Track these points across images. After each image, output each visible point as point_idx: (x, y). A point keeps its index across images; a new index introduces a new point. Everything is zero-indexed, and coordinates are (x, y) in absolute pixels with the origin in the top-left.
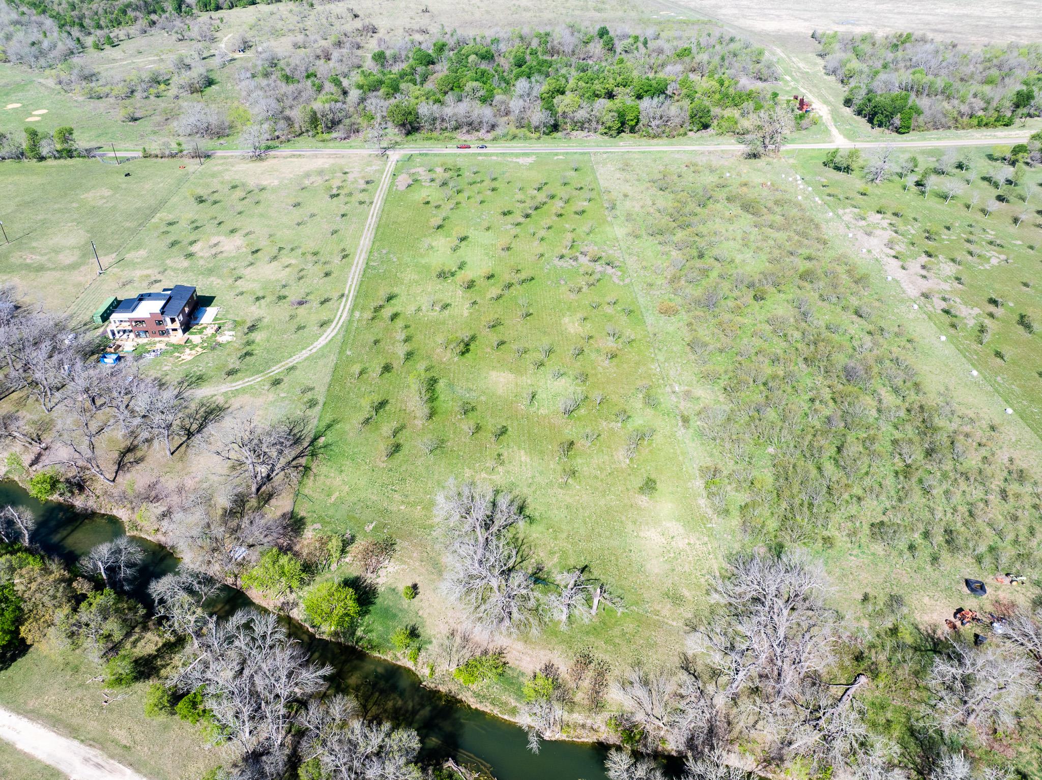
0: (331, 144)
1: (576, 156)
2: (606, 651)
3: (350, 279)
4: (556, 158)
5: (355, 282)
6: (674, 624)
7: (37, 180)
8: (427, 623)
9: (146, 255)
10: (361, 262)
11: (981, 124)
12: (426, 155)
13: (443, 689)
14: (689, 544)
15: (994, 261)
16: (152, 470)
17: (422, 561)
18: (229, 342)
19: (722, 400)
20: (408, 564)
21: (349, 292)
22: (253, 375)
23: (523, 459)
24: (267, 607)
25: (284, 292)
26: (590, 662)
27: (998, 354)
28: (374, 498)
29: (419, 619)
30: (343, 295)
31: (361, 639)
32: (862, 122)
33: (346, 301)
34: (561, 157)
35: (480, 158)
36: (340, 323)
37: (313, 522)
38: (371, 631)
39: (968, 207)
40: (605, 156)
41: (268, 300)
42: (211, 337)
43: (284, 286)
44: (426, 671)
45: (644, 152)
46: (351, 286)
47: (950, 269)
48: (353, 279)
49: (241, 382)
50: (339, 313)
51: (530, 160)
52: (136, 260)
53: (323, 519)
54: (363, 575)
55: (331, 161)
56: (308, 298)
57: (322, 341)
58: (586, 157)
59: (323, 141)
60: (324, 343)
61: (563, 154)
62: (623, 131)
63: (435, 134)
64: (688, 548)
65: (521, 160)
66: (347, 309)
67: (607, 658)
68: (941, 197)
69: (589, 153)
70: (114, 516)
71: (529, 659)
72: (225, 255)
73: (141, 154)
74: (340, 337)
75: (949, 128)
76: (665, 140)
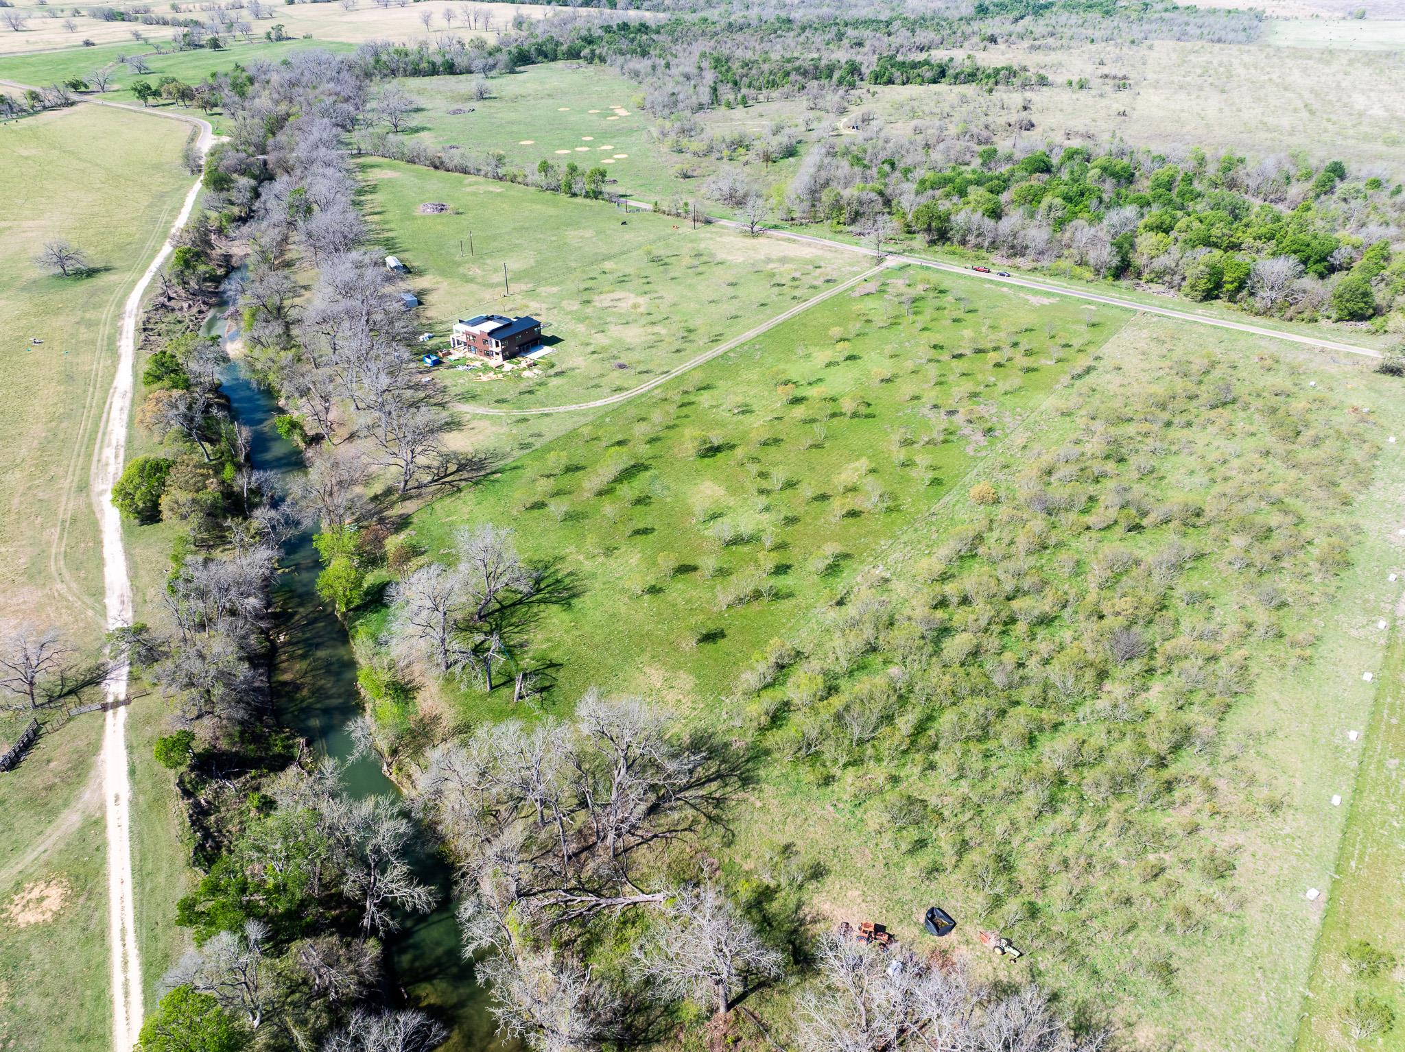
0: (840, 237)
1: (1114, 311)
3: (692, 361)
5: (695, 364)
7: (552, 211)
10: (722, 349)
12: (928, 268)
18: (528, 378)
21: (677, 371)
23: (632, 560)
25: (622, 354)
30: (667, 372)
33: (664, 377)
34: (1093, 307)
35: (987, 286)
36: (635, 393)
37: (415, 530)
41: (600, 356)
42: (520, 370)
43: (628, 349)
45: (1215, 328)
46: (686, 366)
48: (695, 361)
49: (497, 410)
50: (642, 386)
51: (1047, 301)
53: (424, 531)
55: (820, 253)
57: (599, 403)
58: (1126, 315)
62: (1217, 297)
63: (963, 249)
65: (1036, 299)
66: (654, 385)
69: (1136, 311)
72: (615, 309)
73: (651, 207)
74: (619, 404)
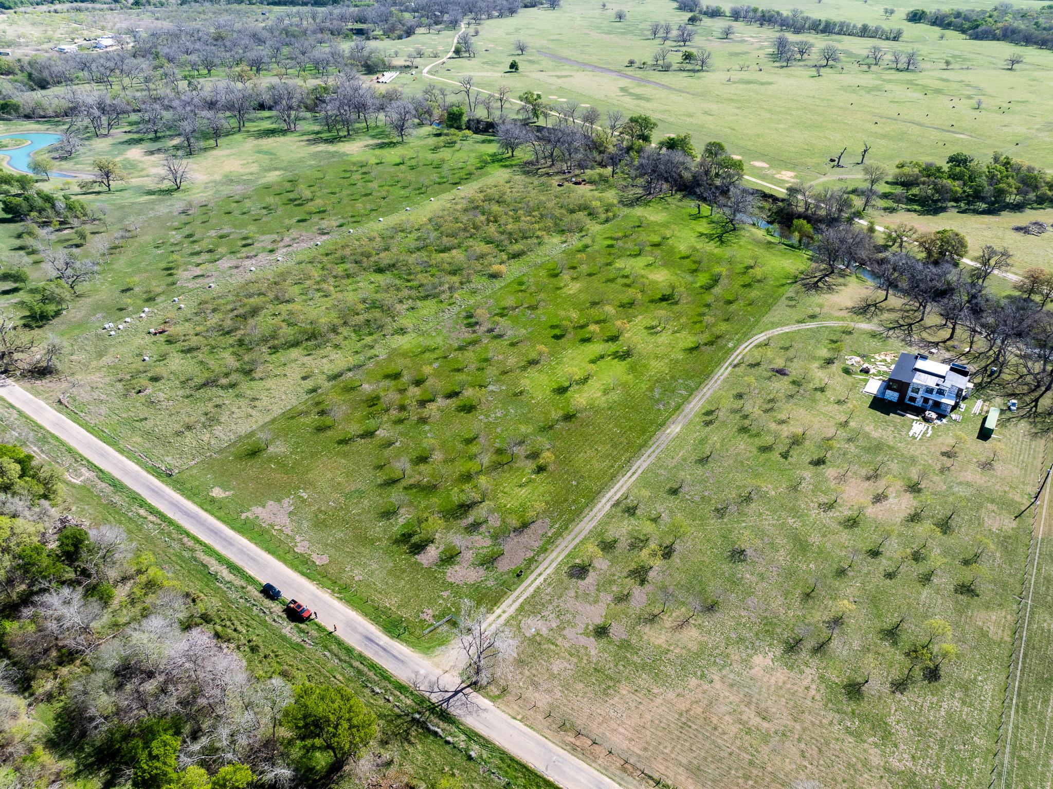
3: (719, 382)
5: (716, 377)
9: (983, 514)
21: (727, 368)
22: (832, 327)
25: (794, 388)
30: (735, 366)
33: (734, 360)
36: (748, 343)
41: (811, 386)
43: (792, 396)
46: (723, 372)
49: (841, 325)
50: (747, 350)
52: (994, 508)
56: (770, 374)
60: (769, 332)
66: (737, 352)
74: (754, 332)
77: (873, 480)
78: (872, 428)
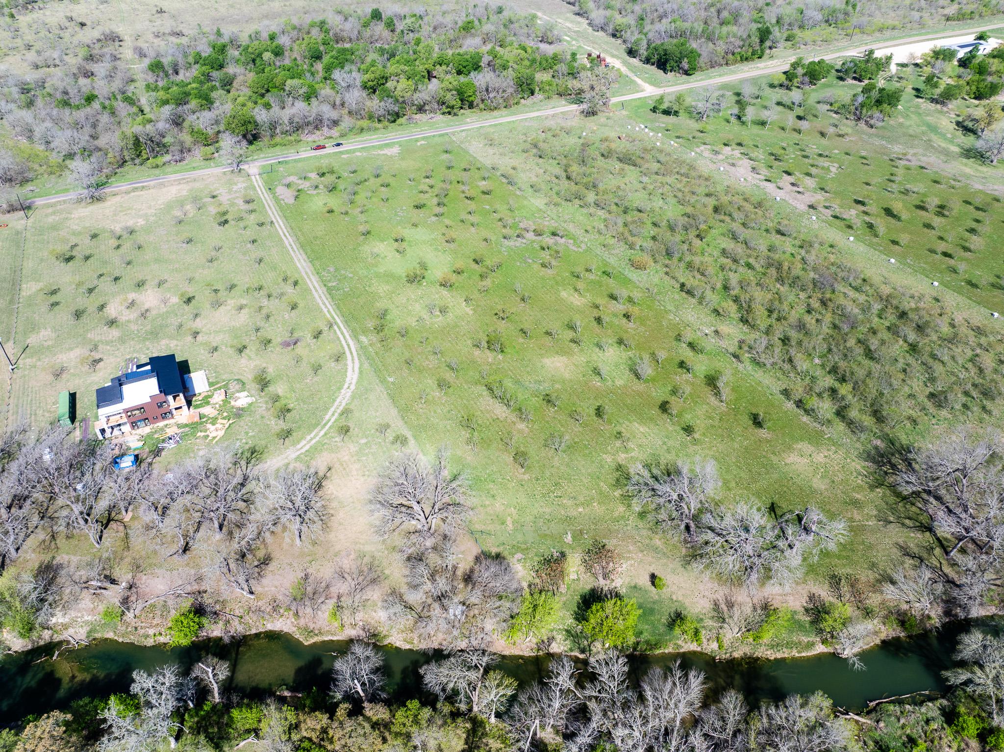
0: (168, 169)
1: (436, 139)
2: (844, 566)
4: (419, 144)
5: (329, 307)
6: (870, 523)
8: (687, 604)
9: (54, 335)
10: (316, 285)
11: (745, 59)
12: (286, 162)
13: (736, 655)
14: (825, 457)
15: (833, 170)
16: (291, 564)
17: (642, 551)
18: (251, 404)
19: (747, 331)
20: (633, 559)
21: (333, 318)
22: (310, 432)
23: (641, 429)
24: (521, 653)
26: (840, 580)
27: (895, 242)
28: (547, 510)
29: (676, 604)
31: (638, 643)
32: (653, 69)
33: (340, 328)
34: (423, 142)
35: (342, 156)
36: (355, 354)
37: (513, 555)
38: (641, 633)
39: (783, 129)
40: (464, 134)
42: (224, 405)
44: (714, 646)
47: (810, 182)
48: (324, 304)
49: (303, 442)
50: (343, 342)
51: (395, 150)
52: (46, 344)
53: (518, 547)
54: (596, 585)
55: (186, 187)
56: (296, 336)
57: (352, 376)
58: (447, 138)
59: (157, 166)
60: (355, 377)
61: (424, 138)
62: (464, 108)
63: (278, 139)
64: (828, 460)
65: (388, 152)
66: (348, 337)
67: (849, 571)
68: (758, 124)
69: (446, 134)
70: (271, 631)
71: (792, 598)
72: (154, 312)
74: (366, 365)
75: (722, 65)
76: (504, 112)
77: (143, 311)
78: (172, 345)
